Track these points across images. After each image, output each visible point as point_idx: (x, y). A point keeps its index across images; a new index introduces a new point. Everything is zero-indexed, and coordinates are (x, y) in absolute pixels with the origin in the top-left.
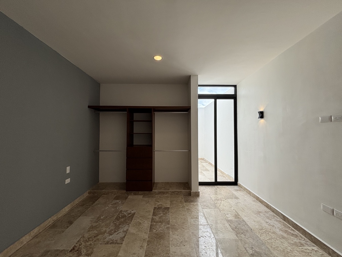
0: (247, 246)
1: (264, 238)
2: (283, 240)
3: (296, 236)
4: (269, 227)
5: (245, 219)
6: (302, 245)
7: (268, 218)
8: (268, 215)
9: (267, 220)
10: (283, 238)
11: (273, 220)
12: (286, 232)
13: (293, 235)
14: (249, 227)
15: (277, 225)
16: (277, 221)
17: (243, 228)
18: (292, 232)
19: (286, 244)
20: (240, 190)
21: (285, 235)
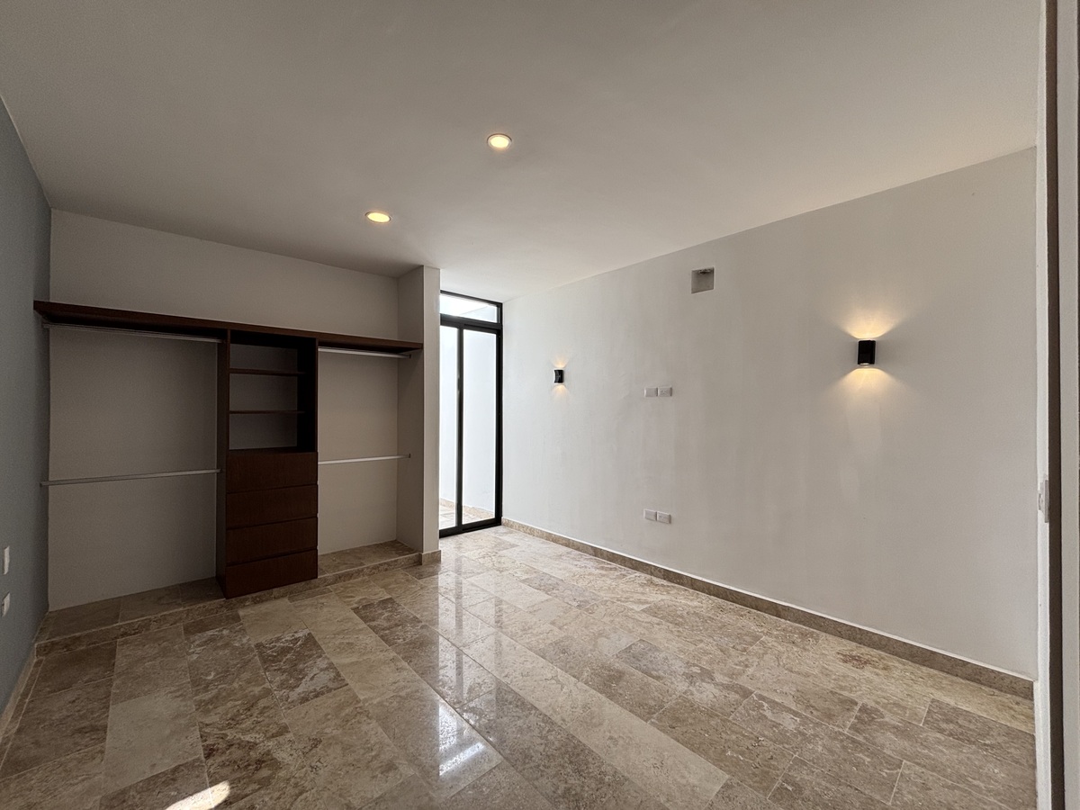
0: (566, 600)
1: (581, 584)
2: (603, 578)
3: (615, 569)
4: (582, 570)
5: (545, 570)
6: (624, 576)
7: (574, 559)
8: (572, 556)
9: (576, 563)
10: (603, 575)
11: (582, 559)
12: (602, 568)
13: (611, 569)
14: (557, 579)
15: (589, 564)
16: (587, 559)
17: (550, 582)
18: (609, 566)
19: (609, 582)
20: (511, 533)
21: (604, 572)
